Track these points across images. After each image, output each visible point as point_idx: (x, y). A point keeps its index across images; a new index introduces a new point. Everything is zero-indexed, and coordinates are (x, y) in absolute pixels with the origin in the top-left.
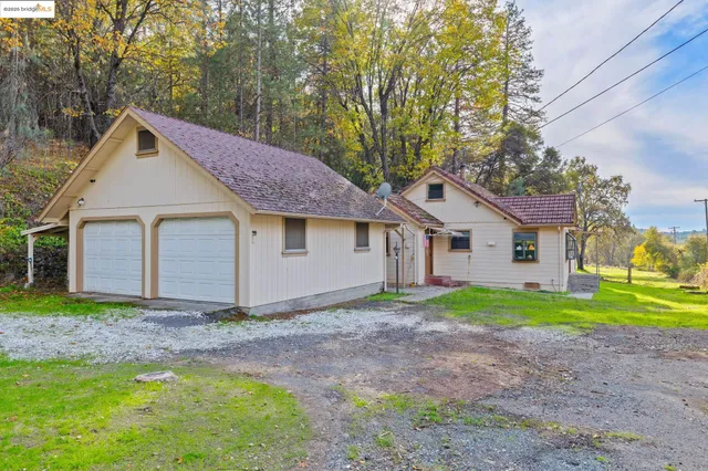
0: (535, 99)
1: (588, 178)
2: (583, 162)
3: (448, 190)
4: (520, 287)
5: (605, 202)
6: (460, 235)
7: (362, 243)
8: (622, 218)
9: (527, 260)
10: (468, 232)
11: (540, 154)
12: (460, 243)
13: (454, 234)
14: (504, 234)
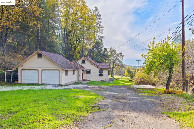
0: (102, 33)
1: (114, 53)
2: (113, 48)
3: (86, 61)
4: (100, 81)
5: (118, 59)
6: (89, 71)
7: (74, 73)
8: (122, 64)
9: (101, 76)
10: (90, 70)
11: (103, 49)
12: (89, 72)
13: (88, 70)
14: (97, 70)
